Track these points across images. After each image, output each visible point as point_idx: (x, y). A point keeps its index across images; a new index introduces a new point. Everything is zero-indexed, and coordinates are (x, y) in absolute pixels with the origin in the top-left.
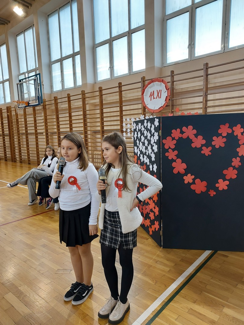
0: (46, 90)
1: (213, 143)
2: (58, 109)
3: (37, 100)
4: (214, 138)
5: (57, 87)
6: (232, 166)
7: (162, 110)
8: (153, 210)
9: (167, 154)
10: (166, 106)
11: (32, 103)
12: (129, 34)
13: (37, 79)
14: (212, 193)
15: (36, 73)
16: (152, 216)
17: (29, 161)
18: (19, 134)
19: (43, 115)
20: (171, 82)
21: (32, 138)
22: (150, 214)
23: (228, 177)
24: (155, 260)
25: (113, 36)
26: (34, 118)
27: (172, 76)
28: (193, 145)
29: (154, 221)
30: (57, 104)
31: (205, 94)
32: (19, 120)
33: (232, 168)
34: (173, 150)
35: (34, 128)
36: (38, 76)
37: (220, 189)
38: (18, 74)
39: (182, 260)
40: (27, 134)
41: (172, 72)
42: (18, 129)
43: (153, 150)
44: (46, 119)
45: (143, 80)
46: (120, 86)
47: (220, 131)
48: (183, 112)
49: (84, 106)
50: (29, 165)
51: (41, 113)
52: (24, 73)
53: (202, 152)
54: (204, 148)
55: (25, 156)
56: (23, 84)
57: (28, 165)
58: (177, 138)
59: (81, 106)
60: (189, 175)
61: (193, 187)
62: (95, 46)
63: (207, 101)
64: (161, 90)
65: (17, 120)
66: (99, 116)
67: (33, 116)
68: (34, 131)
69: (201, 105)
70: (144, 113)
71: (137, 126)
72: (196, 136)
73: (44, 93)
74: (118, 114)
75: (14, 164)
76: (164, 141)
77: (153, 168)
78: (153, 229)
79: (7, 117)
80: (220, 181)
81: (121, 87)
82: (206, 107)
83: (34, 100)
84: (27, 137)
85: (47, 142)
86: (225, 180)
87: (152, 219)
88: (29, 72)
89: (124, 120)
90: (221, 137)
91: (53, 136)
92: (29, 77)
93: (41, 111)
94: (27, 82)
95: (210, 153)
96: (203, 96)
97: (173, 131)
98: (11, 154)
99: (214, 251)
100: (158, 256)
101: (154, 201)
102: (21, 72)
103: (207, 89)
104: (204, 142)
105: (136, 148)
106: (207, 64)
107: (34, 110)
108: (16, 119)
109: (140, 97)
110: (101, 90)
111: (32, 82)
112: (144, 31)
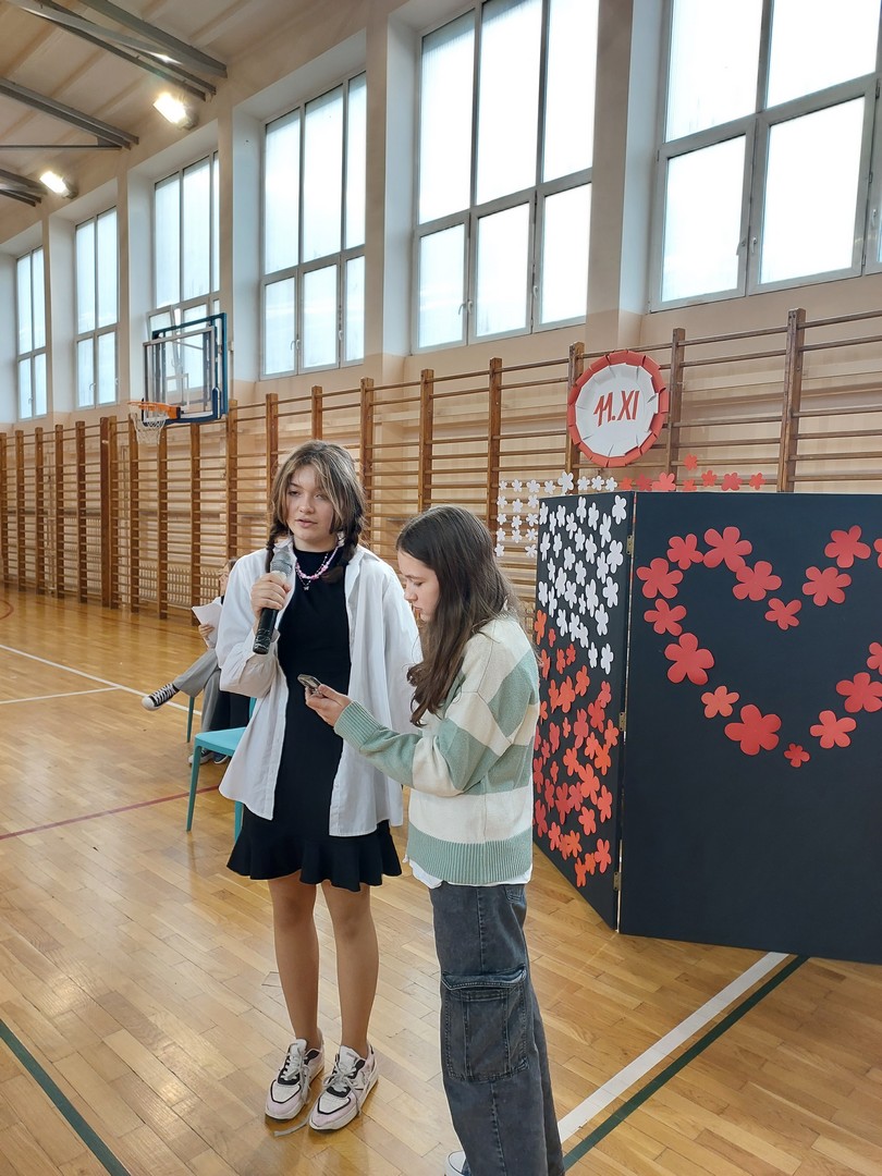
0: (241, 372)
1: (807, 589)
2: (276, 436)
3: (210, 404)
4: (811, 572)
5: (279, 360)
6: (868, 670)
7: (637, 460)
8: (594, 800)
9: (648, 616)
10: (653, 447)
11: (191, 411)
12: (536, 197)
13: (213, 333)
14: (798, 757)
15: (209, 309)
16: (588, 821)
17: (164, 606)
18: (135, 514)
19: (223, 452)
20: (673, 367)
21: (179, 531)
22: (580, 813)
23: (851, 706)
24: (590, 969)
25: (480, 201)
26: (193, 460)
27: (678, 346)
28: (739, 592)
29: (593, 837)
30: (276, 417)
31: (792, 414)
32: (141, 466)
33: (866, 677)
34: (672, 603)
35: (189, 496)
36: (218, 322)
37: (826, 743)
38: (148, 309)
39: (685, 978)
40: (163, 514)
41: (679, 334)
42: (135, 494)
43: (603, 600)
44: (232, 470)
45: (577, 355)
46: (496, 369)
47: (830, 552)
48: (710, 472)
49: (369, 429)
50: (163, 622)
51: (216, 446)
52: (168, 309)
53: (769, 616)
54: (774, 603)
55: (149, 591)
56: (164, 346)
57: (158, 621)
58: (685, 565)
59: (359, 429)
60: (723, 689)
61: (731, 731)
62: (419, 233)
63: (795, 437)
64: (637, 393)
65: (134, 466)
66: (415, 466)
67: (190, 456)
68: (188, 506)
69: (774, 452)
70: (575, 466)
71: (552, 516)
72: (750, 561)
73: (232, 381)
74: (484, 463)
75: (110, 613)
76: (642, 573)
77: (600, 657)
78: (590, 865)
79: (99, 451)
80: (827, 716)
81: (497, 375)
82: (793, 458)
83: (200, 401)
84: (163, 526)
85: (229, 547)
86: (841, 713)
87: (587, 833)
88: (186, 305)
89: (503, 485)
90: (831, 571)
91: (253, 528)
92: (184, 325)
93: (218, 440)
94: (179, 341)
95: (795, 623)
96: (784, 419)
97: (674, 541)
98: (104, 581)
99: (796, 956)
100: (604, 957)
101: (597, 772)
102: (160, 305)
103: (798, 395)
104: (776, 583)
105: (543, 587)
106: (800, 313)
107: (196, 435)
108: (132, 463)
109: (565, 409)
110: (428, 380)
111: (198, 340)
112: (587, 189)
